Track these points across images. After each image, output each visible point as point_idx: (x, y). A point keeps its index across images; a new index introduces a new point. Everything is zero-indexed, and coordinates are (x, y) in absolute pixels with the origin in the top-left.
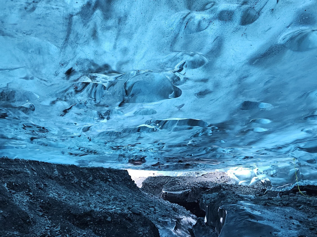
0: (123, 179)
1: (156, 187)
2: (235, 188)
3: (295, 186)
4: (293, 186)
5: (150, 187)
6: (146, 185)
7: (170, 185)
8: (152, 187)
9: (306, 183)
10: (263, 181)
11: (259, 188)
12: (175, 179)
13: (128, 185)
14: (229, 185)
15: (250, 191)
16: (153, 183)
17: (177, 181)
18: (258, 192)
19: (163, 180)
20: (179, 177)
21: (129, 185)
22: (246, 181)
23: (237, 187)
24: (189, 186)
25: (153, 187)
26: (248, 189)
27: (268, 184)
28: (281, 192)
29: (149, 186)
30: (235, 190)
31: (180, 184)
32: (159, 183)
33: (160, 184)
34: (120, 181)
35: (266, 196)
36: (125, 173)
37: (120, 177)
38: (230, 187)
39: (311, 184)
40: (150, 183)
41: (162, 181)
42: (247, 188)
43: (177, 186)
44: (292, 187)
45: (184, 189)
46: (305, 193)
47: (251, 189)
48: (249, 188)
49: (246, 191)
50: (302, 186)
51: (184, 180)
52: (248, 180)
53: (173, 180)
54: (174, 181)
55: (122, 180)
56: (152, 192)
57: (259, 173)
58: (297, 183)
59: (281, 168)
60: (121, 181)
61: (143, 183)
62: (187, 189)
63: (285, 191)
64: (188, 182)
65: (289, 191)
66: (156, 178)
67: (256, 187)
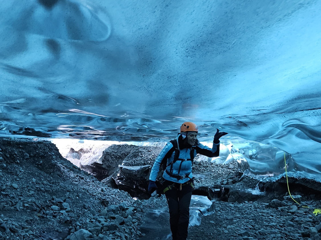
0: (32, 155)
1: (119, 157)
2: (204, 167)
3: (283, 177)
4: (280, 176)
5: (113, 157)
6: (109, 154)
7: (132, 156)
8: (115, 157)
9: (301, 176)
10: (240, 162)
11: (235, 169)
12: (139, 149)
13: (38, 164)
14: (197, 162)
15: (224, 173)
16: (116, 152)
17: (141, 152)
18: (231, 177)
19: (128, 150)
20: (144, 148)
21: (41, 165)
22: (221, 158)
23: (207, 166)
24: (152, 159)
25: (117, 157)
26: (221, 169)
27: (246, 166)
28: (261, 182)
29: (111, 156)
30: (204, 170)
31: (142, 156)
32: (123, 152)
33: (124, 154)
34: (25, 158)
35: (241, 185)
36: (38, 146)
37: (28, 152)
38: (199, 165)
39: (309, 178)
40: (113, 152)
41: (126, 151)
42: (220, 167)
43: (139, 158)
44: (278, 177)
45: (144, 164)
46: (298, 198)
47: (225, 169)
48: (222, 167)
49: (218, 172)
50: (293, 178)
51: (149, 151)
52: (224, 157)
53: (136, 150)
54: (137, 152)
55: (30, 156)
56: (114, 163)
57: (234, 150)
58: (286, 173)
59: (263, 148)
60: (27, 159)
61: (103, 152)
62: (148, 164)
63: (267, 182)
64: (153, 154)
65: (274, 183)
66: (121, 146)
67: (231, 166)
